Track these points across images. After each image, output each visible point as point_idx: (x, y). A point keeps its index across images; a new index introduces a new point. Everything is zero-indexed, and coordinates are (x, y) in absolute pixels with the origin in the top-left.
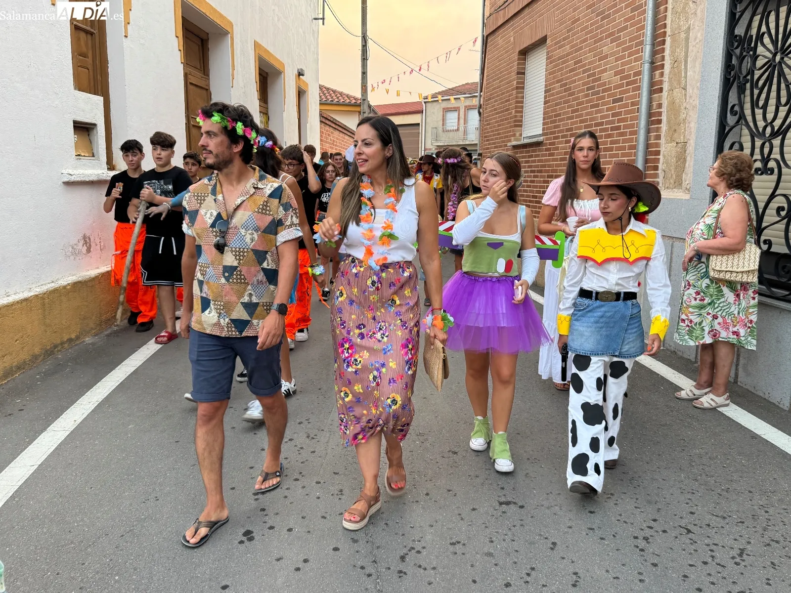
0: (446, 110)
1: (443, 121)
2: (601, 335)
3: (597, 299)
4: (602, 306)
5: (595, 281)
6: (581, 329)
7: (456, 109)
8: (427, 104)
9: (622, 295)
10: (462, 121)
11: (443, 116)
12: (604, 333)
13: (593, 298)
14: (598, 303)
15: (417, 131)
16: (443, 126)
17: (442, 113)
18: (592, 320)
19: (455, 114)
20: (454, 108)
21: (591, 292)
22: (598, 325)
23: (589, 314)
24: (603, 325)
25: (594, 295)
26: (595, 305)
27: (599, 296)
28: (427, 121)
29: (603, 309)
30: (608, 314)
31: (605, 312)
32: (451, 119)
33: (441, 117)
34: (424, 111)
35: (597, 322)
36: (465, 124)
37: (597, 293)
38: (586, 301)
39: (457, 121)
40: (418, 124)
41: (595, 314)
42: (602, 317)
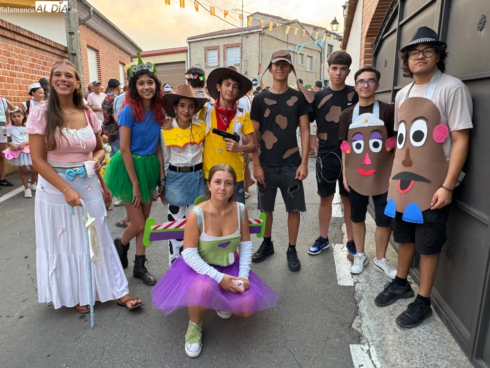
0: (208, 49)
1: (205, 59)
2: (184, 193)
3: (179, 171)
4: (182, 176)
5: (178, 160)
6: (172, 190)
7: (216, 48)
8: (191, 44)
9: (194, 168)
10: (222, 58)
11: (205, 54)
12: (186, 191)
13: (178, 171)
14: (181, 174)
15: (184, 68)
16: (205, 62)
17: (203, 52)
18: (178, 184)
19: (216, 53)
20: (215, 46)
21: (176, 167)
22: (182, 187)
23: (176, 181)
24: (184, 187)
25: (178, 169)
26: (179, 175)
27: (181, 170)
28: (191, 59)
29: (183, 177)
30: (187, 180)
31: (185, 179)
32: (212, 57)
33: (204, 56)
34: (188, 50)
35: (180, 185)
36: (224, 61)
37: (179, 168)
38: (173, 173)
39: (217, 58)
40: (184, 62)
41: (179, 181)
42: (183, 182)
